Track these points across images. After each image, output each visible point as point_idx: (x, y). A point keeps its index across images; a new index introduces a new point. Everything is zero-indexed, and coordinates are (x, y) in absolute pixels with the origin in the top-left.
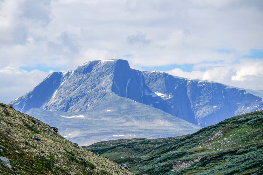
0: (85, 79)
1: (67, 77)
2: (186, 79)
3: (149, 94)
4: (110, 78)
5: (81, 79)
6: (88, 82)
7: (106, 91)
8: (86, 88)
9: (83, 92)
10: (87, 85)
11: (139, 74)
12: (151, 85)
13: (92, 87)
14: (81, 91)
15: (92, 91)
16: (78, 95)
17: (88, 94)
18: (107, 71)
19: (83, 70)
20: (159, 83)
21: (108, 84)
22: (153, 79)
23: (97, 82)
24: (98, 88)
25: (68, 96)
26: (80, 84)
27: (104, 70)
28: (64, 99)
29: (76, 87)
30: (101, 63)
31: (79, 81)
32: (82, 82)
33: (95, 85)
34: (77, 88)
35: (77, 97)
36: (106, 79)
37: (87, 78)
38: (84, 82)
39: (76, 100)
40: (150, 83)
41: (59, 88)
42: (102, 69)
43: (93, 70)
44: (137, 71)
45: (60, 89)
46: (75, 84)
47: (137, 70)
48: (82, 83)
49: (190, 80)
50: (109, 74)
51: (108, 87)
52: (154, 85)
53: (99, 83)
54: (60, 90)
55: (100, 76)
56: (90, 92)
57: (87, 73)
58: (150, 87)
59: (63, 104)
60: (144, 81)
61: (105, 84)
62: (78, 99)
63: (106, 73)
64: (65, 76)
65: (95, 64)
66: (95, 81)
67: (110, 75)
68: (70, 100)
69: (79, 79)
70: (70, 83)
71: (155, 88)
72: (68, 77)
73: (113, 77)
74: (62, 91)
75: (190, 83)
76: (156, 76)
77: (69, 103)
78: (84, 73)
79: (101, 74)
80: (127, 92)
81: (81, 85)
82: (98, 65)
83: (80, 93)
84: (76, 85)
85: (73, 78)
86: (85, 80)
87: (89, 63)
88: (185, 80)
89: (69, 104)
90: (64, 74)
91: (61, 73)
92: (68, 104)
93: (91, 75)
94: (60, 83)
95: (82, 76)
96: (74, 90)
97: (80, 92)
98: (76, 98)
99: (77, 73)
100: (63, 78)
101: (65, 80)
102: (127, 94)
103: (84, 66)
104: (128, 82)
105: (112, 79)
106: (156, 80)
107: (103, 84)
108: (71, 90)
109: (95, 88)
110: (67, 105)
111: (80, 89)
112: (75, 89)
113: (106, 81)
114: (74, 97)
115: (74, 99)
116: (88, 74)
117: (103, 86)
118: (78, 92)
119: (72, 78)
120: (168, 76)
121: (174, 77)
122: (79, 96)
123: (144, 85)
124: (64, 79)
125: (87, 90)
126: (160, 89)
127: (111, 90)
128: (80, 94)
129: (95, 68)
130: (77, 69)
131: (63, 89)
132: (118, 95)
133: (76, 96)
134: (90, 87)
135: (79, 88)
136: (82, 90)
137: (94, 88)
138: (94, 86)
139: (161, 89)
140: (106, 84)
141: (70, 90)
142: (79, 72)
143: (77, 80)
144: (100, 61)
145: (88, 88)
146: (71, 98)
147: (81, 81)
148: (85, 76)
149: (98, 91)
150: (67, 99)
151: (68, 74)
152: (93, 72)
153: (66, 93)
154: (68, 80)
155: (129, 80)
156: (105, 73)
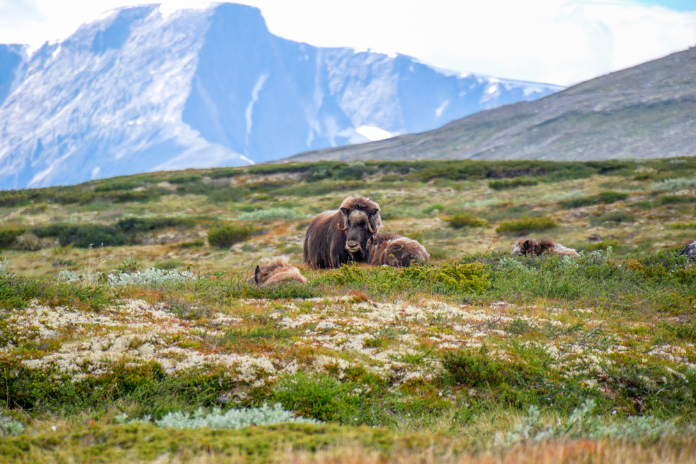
0: (97, 74)
1: (37, 63)
2: (480, 81)
3: (339, 131)
4: (185, 70)
5: (84, 72)
6: (106, 82)
7: (161, 120)
8: (96, 105)
9: (84, 121)
10: (99, 96)
11: (307, 57)
12: (350, 99)
13: (118, 102)
14: (78, 117)
15: (115, 117)
16: (63, 132)
17: (101, 129)
18: (175, 44)
19: (92, 39)
20: (379, 91)
21: (173, 92)
22: (357, 78)
23: (138, 86)
24: (138, 108)
25: (31, 134)
26: (77, 92)
27: (165, 40)
28: (17, 144)
29: (63, 102)
30: (159, 16)
31: (73, 79)
32: (82, 84)
33: (127, 96)
34: (66, 103)
35: (60, 139)
36: (168, 74)
37: (103, 71)
38: (90, 82)
39: (56, 149)
40: (348, 93)
41: (6, 103)
42: (162, 37)
43: (129, 40)
44: (302, 48)
45: (8, 106)
46: (61, 89)
47: (304, 44)
48: (85, 86)
49: (494, 83)
50: (182, 54)
51: (173, 105)
52: (361, 99)
53: (142, 89)
54: (9, 109)
55: (149, 62)
56: (107, 122)
57: (104, 51)
58: (344, 106)
59: (11, 164)
60: (325, 84)
61: (162, 92)
62: (66, 145)
63: (174, 50)
64: (34, 58)
65: (137, 17)
66: (131, 81)
67: (185, 60)
68: (35, 147)
69: (76, 72)
70: (46, 86)
71: (364, 112)
72: (43, 62)
73: (195, 68)
74: (14, 115)
75: (495, 93)
76: (370, 66)
77: (31, 158)
78: (97, 48)
79: (154, 57)
80: (249, 122)
81: (80, 96)
82: (150, 21)
83: (74, 125)
84: (64, 94)
85: (58, 68)
86: (96, 77)
87: (117, 12)
88: (477, 83)
89: (33, 164)
90: (30, 53)
91: (18, 47)
92: (28, 162)
93: (121, 59)
94: (13, 83)
95: (88, 59)
96: (54, 112)
97: (72, 121)
98: (56, 141)
99: (71, 50)
100: (26, 66)
101: (30, 73)
102: (249, 130)
103: (96, 25)
104: (258, 86)
105: (192, 74)
106: (367, 82)
107: (156, 93)
108: (42, 113)
109: (129, 107)
110: (23, 166)
111: (75, 111)
112: (58, 109)
113: (167, 83)
114: (49, 139)
115: (51, 144)
116: (110, 53)
117: (155, 99)
118: (67, 119)
119: (52, 68)
120: (412, 69)
121: (437, 70)
122: (67, 136)
123: (324, 99)
124: (30, 69)
125: (99, 114)
126: (380, 114)
127: (179, 115)
128: (74, 129)
129: (138, 32)
130: (74, 36)
131: (17, 108)
132: (200, 136)
133: (57, 135)
134: (110, 103)
135: (69, 108)
136: (81, 115)
137: (123, 107)
138: (123, 99)
139: (385, 116)
140: (167, 94)
141: (40, 110)
142: (78, 44)
143: (68, 75)
144: (158, 5)
145: (103, 106)
146: (39, 141)
147: (81, 81)
148: (99, 61)
149: (136, 118)
150: (26, 147)
151: (45, 51)
152: (131, 48)
153: (25, 123)
154: (39, 74)
155: (262, 79)
156: (170, 51)
